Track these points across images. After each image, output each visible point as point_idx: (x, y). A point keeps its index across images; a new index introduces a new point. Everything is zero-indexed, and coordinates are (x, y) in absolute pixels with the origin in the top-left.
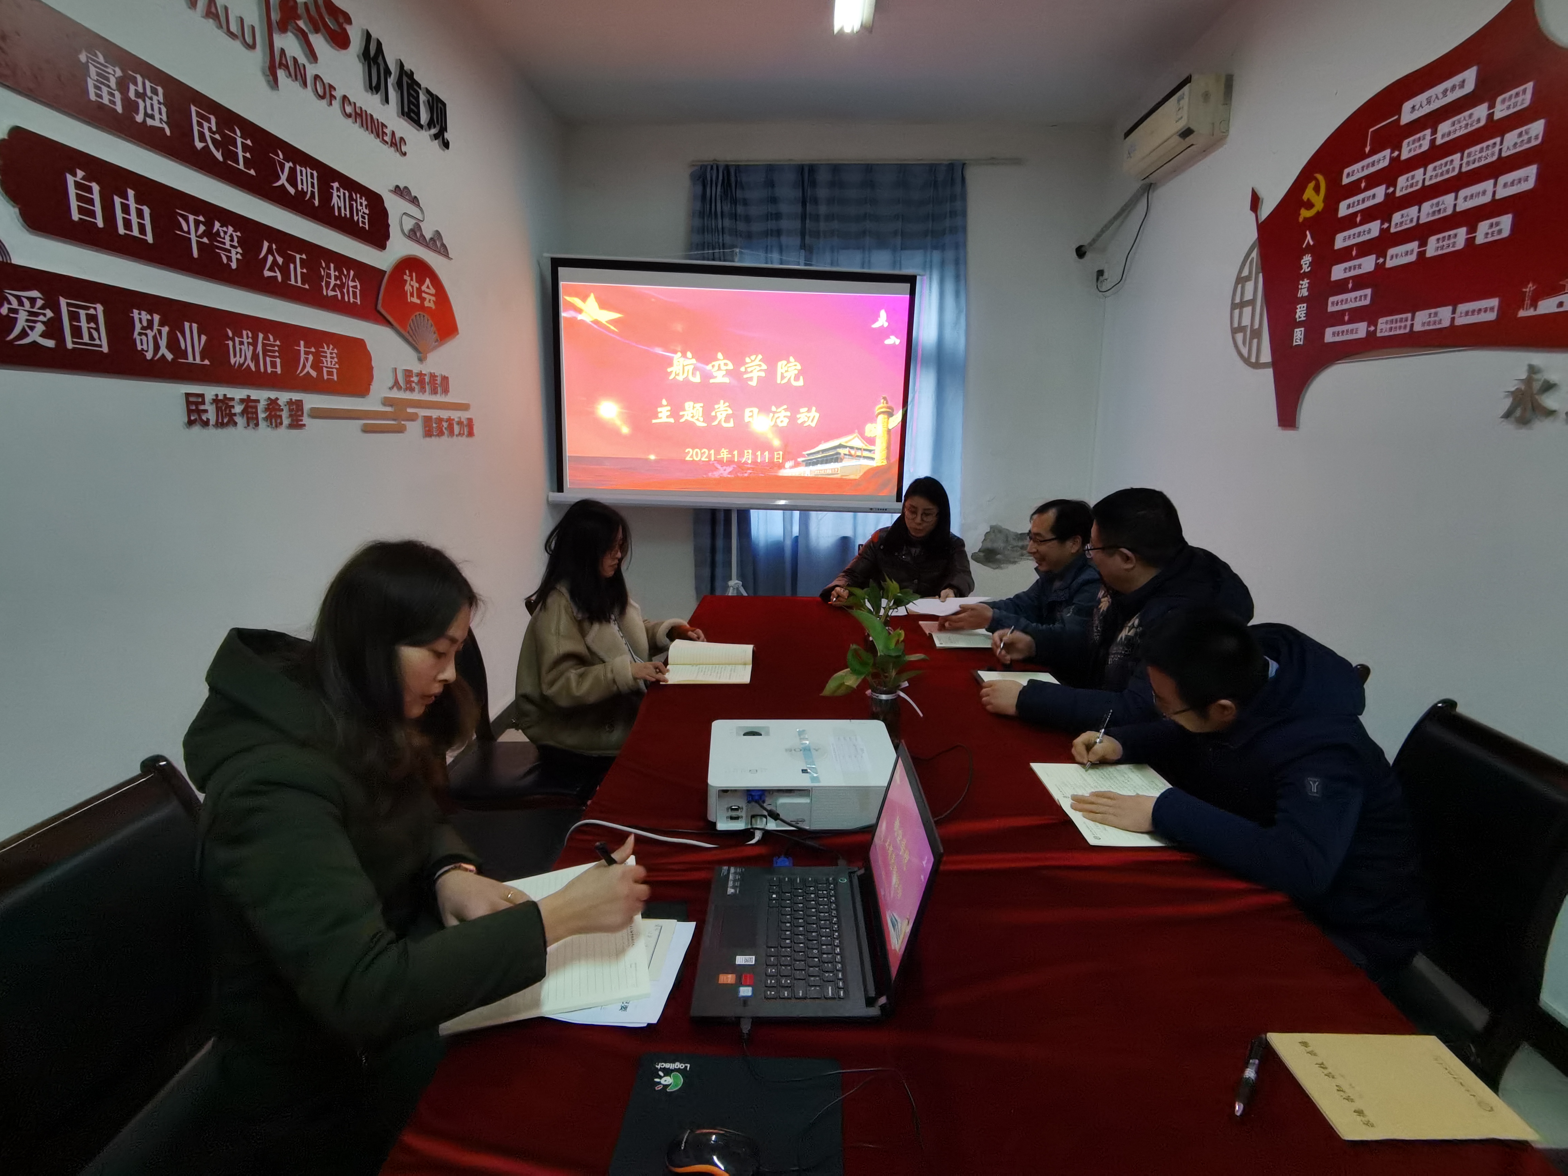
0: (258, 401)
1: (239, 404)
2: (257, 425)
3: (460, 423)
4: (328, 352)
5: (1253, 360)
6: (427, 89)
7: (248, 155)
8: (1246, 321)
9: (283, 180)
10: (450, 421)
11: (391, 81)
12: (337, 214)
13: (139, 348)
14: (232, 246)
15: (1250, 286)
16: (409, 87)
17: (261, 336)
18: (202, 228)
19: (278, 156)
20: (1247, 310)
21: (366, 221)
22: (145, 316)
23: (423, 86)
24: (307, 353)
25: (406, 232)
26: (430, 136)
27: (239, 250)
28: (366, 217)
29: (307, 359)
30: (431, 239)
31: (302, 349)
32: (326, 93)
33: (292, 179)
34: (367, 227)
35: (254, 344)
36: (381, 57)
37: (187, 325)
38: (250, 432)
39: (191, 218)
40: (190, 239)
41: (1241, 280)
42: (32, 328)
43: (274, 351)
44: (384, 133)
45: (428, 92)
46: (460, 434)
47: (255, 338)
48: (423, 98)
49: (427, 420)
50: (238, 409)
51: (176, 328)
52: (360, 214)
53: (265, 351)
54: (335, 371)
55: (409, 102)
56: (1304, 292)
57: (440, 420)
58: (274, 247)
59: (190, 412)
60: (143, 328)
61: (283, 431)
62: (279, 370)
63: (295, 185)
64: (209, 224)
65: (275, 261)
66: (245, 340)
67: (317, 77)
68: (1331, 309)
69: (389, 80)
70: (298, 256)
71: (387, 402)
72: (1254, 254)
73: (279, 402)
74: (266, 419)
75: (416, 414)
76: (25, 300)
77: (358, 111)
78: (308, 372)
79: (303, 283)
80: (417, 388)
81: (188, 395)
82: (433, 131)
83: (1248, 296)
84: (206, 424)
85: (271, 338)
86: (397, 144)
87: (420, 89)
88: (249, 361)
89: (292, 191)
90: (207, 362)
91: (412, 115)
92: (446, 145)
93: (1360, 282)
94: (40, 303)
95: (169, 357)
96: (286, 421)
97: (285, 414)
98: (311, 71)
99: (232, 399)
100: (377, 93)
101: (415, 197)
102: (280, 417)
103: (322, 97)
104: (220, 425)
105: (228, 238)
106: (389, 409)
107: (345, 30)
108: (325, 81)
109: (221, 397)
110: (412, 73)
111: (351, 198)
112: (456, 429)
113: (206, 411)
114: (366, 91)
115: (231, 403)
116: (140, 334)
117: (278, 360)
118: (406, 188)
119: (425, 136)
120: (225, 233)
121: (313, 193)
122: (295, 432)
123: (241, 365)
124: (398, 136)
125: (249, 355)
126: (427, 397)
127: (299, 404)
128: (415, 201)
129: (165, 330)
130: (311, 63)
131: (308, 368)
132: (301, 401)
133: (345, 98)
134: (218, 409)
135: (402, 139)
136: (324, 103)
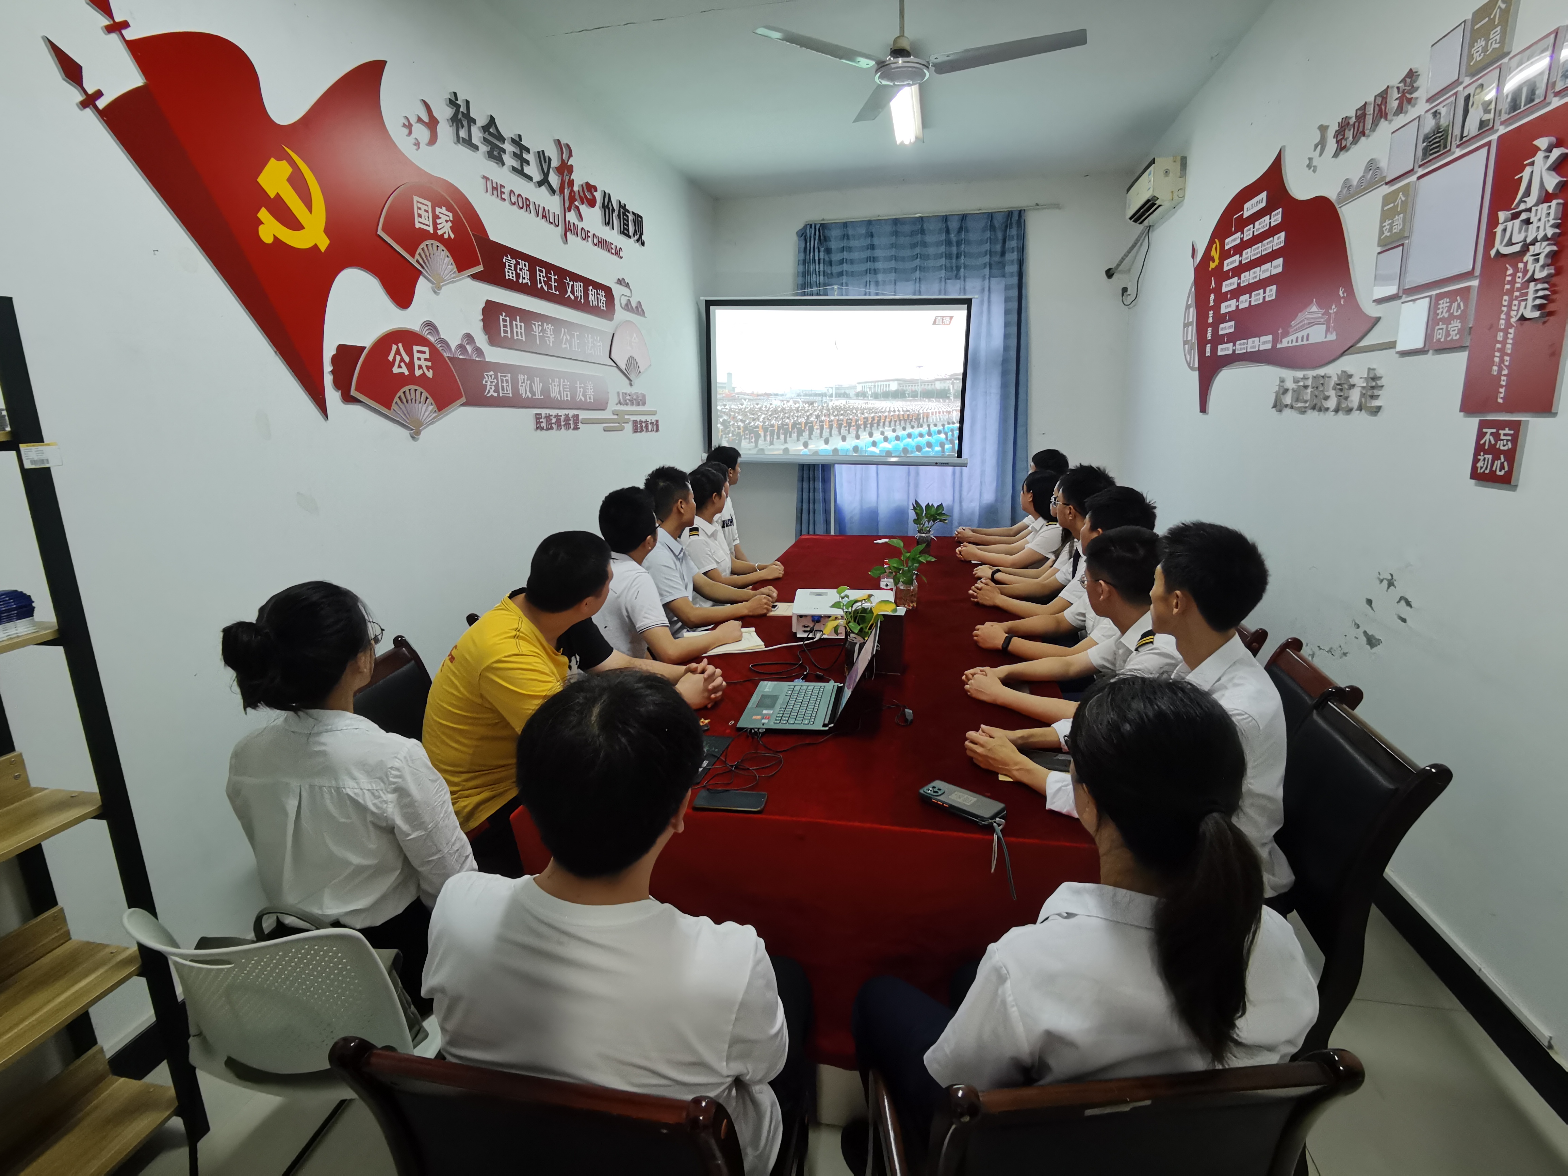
0: (561, 416)
1: (555, 417)
2: (561, 428)
3: (652, 423)
4: (589, 386)
5: (1191, 365)
6: (633, 212)
7: (556, 284)
8: (1189, 338)
9: (569, 293)
10: (646, 421)
11: (615, 214)
12: (591, 305)
13: (521, 392)
14: (551, 335)
15: (1191, 310)
16: (624, 214)
17: (562, 380)
18: (540, 328)
19: (567, 280)
20: (1190, 328)
21: (605, 305)
22: (522, 377)
23: (630, 210)
24: (580, 388)
25: (623, 306)
26: (634, 241)
27: (553, 336)
28: (604, 302)
29: (580, 391)
30: (637, 307)
31: (578, 385)
32: (585, 235)
33: (573, 292)
34: (605, 309)
35: (559, 385)
36: (610, 204)
37: (535, 378)
38: (558, 432)
39: (537, 323)
40: (536, 335)
41: (1188, 307)
42: (491, 388)
43: (567, 388)
44: (612, 248)
45: (633, 213)
46: (651, 431)
47: (560, 382)
48: (631, 217)
49: (635, 422)
50: (554, 421)
51: (532, 381)
52: (602, 301)
53: (564, 388)
54: (592, 396)
55: (624, 224)
56: (1210, 320)
57: (641, 422)
58: (566, 330)
59: (537, 423)
60: (522, 383)
61: (570, 430)
62: (569, 399)
63: (573, 295)
64: (542, 326)
65: (566, 338)
66: (556, 384)
67: (582, 229)
68: (1221, 333)
69: (614, 215)
70: (576, 334)
71: (615, 413)
72: (1193, 289)
73: (570, 416)
74: (564, 425)
75: (630, 419)
76: (489, 376)
77: (600, 240)
78: (581, 399)
79: (578, 349)
80: (629, 403)
81: (536, 414)
82: (636, 237)
83: (1191, 320)
84: (542, 429)
85: (566, 381)
86: (617, 253)
87: (629, 213)
88: (558, 395)
89: (572, 297)
90: (542, 397)
91: (625, 231)
92: (643, 244)
93: (1231, 316)
94: (493, 377)
95: (530, 396)
96: (572, 427)
97: (571, 422)
98: (580, 225)
99: (552, 415)
100: (609, 225)
101: (628, 283)
102: (570, 424)
103: (584, 239)
104: (547, 429)
105: (549, 331)
106: (616, 417)
107: (594, 197)
108: (586, 229)
109: (548, 415)
110: (625, 205)
111: (598, 294)
112: (650, 427)
113: (542, 422)
114: (603, 225)
115: (551, 417)
116: (521, 386)
117: (569, 393)
118: (623, 279)
119: (632, 241)
120: (548, 328)
121: (581, 295)
122: (576, 431)
123: (555, 397)
124: (618, 248)
125: (558, 391)
126: (634, 408)
127: (576, 417)
128: (627, 285)
129: (529, 382)
130: (579, 221)
131: (581, 397)
132: (577, 415)
133: (594, 234)
134: (547, 421)
135: (620, 248)
136: (584, 241)
